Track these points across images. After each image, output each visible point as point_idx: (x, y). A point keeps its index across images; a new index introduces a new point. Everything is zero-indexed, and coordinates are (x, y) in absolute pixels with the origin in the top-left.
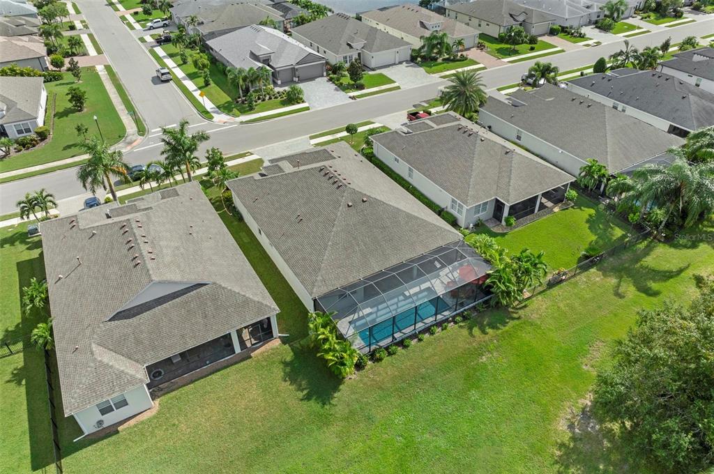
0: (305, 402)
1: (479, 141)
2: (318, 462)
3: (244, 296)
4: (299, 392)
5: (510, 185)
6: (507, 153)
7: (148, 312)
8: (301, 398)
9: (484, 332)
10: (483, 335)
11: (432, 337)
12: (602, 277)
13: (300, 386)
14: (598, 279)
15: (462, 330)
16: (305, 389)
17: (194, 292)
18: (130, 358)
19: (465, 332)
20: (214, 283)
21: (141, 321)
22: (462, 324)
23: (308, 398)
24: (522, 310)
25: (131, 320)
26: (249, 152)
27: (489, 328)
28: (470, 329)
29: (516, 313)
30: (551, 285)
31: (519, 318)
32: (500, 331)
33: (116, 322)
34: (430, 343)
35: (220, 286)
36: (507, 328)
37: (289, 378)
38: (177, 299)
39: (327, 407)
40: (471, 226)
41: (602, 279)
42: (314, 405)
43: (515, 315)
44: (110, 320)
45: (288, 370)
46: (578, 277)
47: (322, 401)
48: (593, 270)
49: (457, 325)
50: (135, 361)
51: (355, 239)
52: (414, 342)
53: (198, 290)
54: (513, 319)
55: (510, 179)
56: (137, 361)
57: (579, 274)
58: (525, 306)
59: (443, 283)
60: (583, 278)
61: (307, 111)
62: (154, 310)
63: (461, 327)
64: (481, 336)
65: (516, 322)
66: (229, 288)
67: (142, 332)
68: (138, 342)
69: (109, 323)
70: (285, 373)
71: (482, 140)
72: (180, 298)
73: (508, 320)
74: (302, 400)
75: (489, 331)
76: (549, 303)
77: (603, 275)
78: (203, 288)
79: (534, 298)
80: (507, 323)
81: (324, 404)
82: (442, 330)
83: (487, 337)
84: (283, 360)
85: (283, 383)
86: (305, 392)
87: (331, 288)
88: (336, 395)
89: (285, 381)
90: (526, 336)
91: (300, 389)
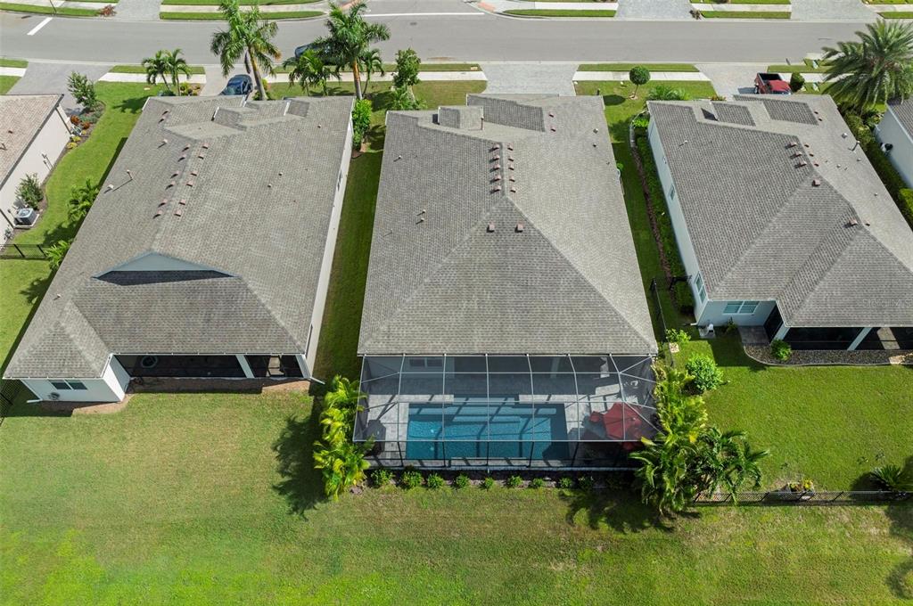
0: (276, 494)
1: (807, 185)
2: (233, 586)
3: (269, 312)
4: (279, 475)
5: (813, 290)
6: (849, 225)
7: (144, 285)
8: (275, 484)
9: (593, 525)
10: (588, 528)
11: (506, 490)
12: (886, 531)
13: (287, 467)
14: (874, 531)
15: (560, 502)
16: (289, 474)
17: (210, 280)
18: (101, 337)
19: (563, 509)
20: (240, 278)
21: (133, 294)
22: (567, 493)
23: (281, 490)
24: (685, 519)
25: (122, 287)
26: (477, 65)
27: (607, 521)
28: (575, 507)
29: (672, 519)
30: (772, 500)
31: (670, 530)
32: (621, 536)
33: (106, 283)
34: (495, 499)
35: (246, 285)
36: (635, 536)
37: (281, 448)
38: (185, 282)
39: (295, 516)
40: (711, 327)
41: (882, 535)
42: (282, 504)
43: (667, 522)
44: (100, 278)
45: (288, 435)
46: (835, 510)
47: (296, 504)
48: (879, 510)
49: (558, 490)
50: (105, 342)
51: (470, 287)
52: (473, 484)
53: (215, 280)
54: (658, 525)
55: (821, 278)
56: (107, 344)
57: (842, 503)
58: (696, 515)
59: (589, 407)
60: (845, 514)
61: (609, 19)
62: (153, 285)
63: (562, 496)
64: (583, 527)
65: (660, 534)
66: (255, 293)
67: (128, 308)
68: (119, 320)
69: (98, 281)
70: (282, 437)
71: (814, 184)
72: (189, 282)
73: (647, 524)
74: (274, 488)
75: (604, 526)
76: (744, 530)
77: (891, 529)
78: (223, 279)
79: (722, 509)
80: (644, 528)
81: (295, 509)
82: (530, 486)
83: (592, 534)
84: (292, 419)
85: (270, 450)
86: (286, 479)
87: (394, 351)
88: (318, 505)
89: (275, 449)
90: (657, 566)
91: (283, 472)
